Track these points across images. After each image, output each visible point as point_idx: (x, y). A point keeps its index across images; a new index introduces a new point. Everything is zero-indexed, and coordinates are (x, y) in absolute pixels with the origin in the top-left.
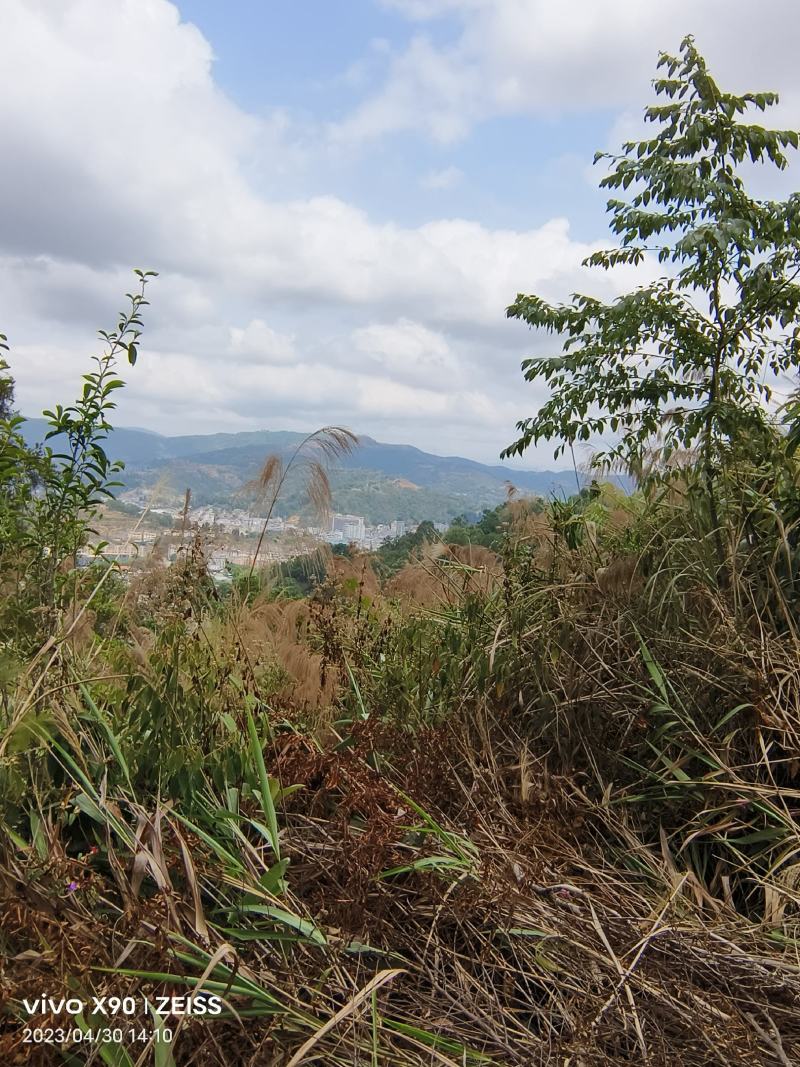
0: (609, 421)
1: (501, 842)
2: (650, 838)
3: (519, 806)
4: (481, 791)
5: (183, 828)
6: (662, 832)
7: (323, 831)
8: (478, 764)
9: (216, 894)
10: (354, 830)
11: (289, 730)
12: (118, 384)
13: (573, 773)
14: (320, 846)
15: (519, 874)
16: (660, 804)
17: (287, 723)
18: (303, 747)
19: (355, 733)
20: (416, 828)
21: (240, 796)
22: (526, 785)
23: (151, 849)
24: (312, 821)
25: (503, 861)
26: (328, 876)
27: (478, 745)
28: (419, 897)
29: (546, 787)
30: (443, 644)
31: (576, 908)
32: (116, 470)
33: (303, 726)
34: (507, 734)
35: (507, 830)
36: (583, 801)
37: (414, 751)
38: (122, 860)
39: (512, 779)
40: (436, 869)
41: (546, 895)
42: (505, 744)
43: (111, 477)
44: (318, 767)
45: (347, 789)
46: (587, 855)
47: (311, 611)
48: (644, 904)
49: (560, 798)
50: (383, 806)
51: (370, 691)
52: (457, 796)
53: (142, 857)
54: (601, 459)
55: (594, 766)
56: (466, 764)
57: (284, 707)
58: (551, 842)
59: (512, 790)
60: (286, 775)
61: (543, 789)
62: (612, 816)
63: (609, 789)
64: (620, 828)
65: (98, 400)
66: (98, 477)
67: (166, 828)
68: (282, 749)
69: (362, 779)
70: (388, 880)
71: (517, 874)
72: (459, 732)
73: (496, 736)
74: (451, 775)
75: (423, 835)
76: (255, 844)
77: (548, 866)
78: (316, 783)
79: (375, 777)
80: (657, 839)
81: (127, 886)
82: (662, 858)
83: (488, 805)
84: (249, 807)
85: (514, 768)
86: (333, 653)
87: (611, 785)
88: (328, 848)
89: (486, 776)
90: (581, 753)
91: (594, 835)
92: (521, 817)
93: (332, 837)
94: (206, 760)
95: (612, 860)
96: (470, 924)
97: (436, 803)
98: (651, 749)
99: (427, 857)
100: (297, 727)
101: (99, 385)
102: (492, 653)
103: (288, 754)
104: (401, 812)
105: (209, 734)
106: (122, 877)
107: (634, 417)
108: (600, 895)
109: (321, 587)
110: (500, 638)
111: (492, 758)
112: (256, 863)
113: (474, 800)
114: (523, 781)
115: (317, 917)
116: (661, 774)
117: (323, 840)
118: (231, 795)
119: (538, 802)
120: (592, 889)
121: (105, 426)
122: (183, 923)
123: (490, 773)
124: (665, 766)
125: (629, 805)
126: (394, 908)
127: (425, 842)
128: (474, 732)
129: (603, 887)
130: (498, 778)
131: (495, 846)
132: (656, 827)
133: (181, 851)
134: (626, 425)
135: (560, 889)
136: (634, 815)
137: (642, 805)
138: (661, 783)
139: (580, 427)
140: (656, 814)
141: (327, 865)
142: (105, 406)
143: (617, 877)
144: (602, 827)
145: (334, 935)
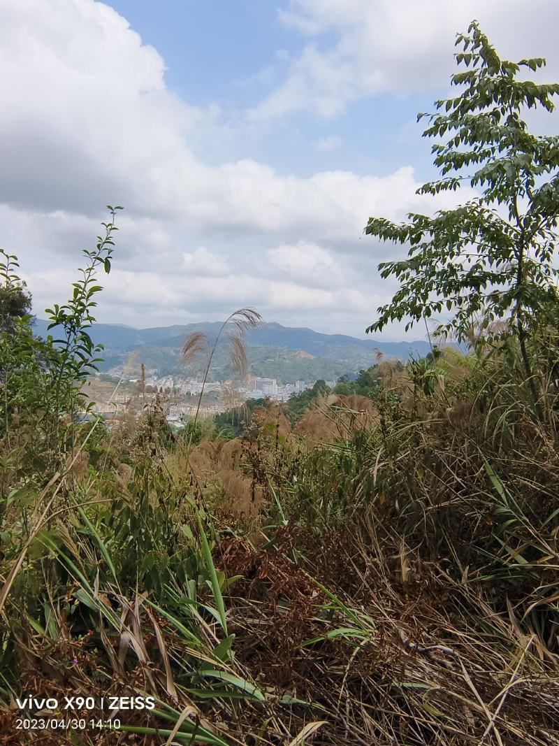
0: (445, 303)
1: (389, 613)
2: (500, 608)
3: (401, 586)
4: (371, 575)
5: (154, 612)
6: (509, 603)
7: (259, 610)
8: (368, 554)
9: (182, 662)
10: (281, 608)
11: (230, 534)
12: (98, 289)
13: (439, 559)
14: (256, 621)
15: (405, 638)
16: (505, 582)
17: (229, 530)
18: (241, 547)
19: (279, 536)
20: (327, 607)
21: (197, 586)
22: (405, 569)
23: (132, 629)
24: (249, 602)
25: (391, 627)
26: (264, 644)
27: (368, 541)
28: (332, 659)
29: (420, 570)
30: (339, 467)
31: (449, 663)
32: (98, 350)
33: (241, 531)
34: (389, 532)
35: (392, 604)
36: (447, 581)
37: (322, 548)
38: (111, 638)
39: (395, 565)
40: (343, 638)
41: (425, 654)
42: (387, 539)
43: (96, 355)
44: (253, 561)
45: (275, 578)
46: (453, 622)
47: (242, 447)
48: (500, 659)
49: (430, 579)
50: (301, 590)
51: (287, 503)
52: (354, 579)
53: (126, 636)
54: (441, 329)
55: (455, 554)
56: (360, 555)
57: (226, 517)
58: (426, 612)
59: (395, 574)
60: (229, 569)
61: (417, 572)
62: (470, 591)
63: (466, 571)
64: (477, 601)
65: (83, 301)
66: (86, 355)
67: (143, 613)
68: (226, 549)
69: (285, 570)
70: (309, 647)
71: (403, 638)
72: (353, 532)
73: (380, 533)
74: (350, 564)
75: (332, 611)
76: (208, 621)
77: (425, 630)
78: (252, 573)
79: (295, 568)
80: (505, 609)
81: (116, 658)
82: (509, 623)
83: (377, 585)
84: (204, 595)
85: (395, 557)
86: (260, 477)
87: (468, 567)
88: (263, 622)
89: (375, 563)
90: (444, 545)
91: (456, 606)
92: (402, 594)
93: (265, 614)
94: (171, 560)
95: (472, 625)
96: (372, 681)
97: (339, 585)
98: (496, 540)
99: (337, 628)
100: (236, 532)
101: (84, 290)
102: (375, 473)
103: (230, 553)
104: (315, 594)
105: (173, 541)
106: (111, 651)
107: (464, 299)
108: (465, 652)
109: (248, 430)
110: (379, 462)
111: (379, 550)
112: (209, 635)
113: (367, 582)
114: (403, 567)
115: (257, 679)
116: (505, 559)
117: (259, 616)
118: (190, 584)
119: (414, 582)
120: (459, 647)
121: (90, 319)
122: (157, 685)
123: (378, 562)
124: (507, 553)
125: (482, 582)
126: (314, 669)
127: (334, 616)
128: (365, 531)
129: (468, 646)
130: (384, 565)
131: (385, 617)
132: (504, 599)
133: (154, 630)
134: (458, 306)
135: (435, 649)
136: (487, 590)
137: (493, 583)
138: (506, 566)
139: (424, 308)
140: (502, 589)
141: (263, 636)
142: (89, 305)
143: (477, 638)
144: (463, 600)
145: (272, 693)
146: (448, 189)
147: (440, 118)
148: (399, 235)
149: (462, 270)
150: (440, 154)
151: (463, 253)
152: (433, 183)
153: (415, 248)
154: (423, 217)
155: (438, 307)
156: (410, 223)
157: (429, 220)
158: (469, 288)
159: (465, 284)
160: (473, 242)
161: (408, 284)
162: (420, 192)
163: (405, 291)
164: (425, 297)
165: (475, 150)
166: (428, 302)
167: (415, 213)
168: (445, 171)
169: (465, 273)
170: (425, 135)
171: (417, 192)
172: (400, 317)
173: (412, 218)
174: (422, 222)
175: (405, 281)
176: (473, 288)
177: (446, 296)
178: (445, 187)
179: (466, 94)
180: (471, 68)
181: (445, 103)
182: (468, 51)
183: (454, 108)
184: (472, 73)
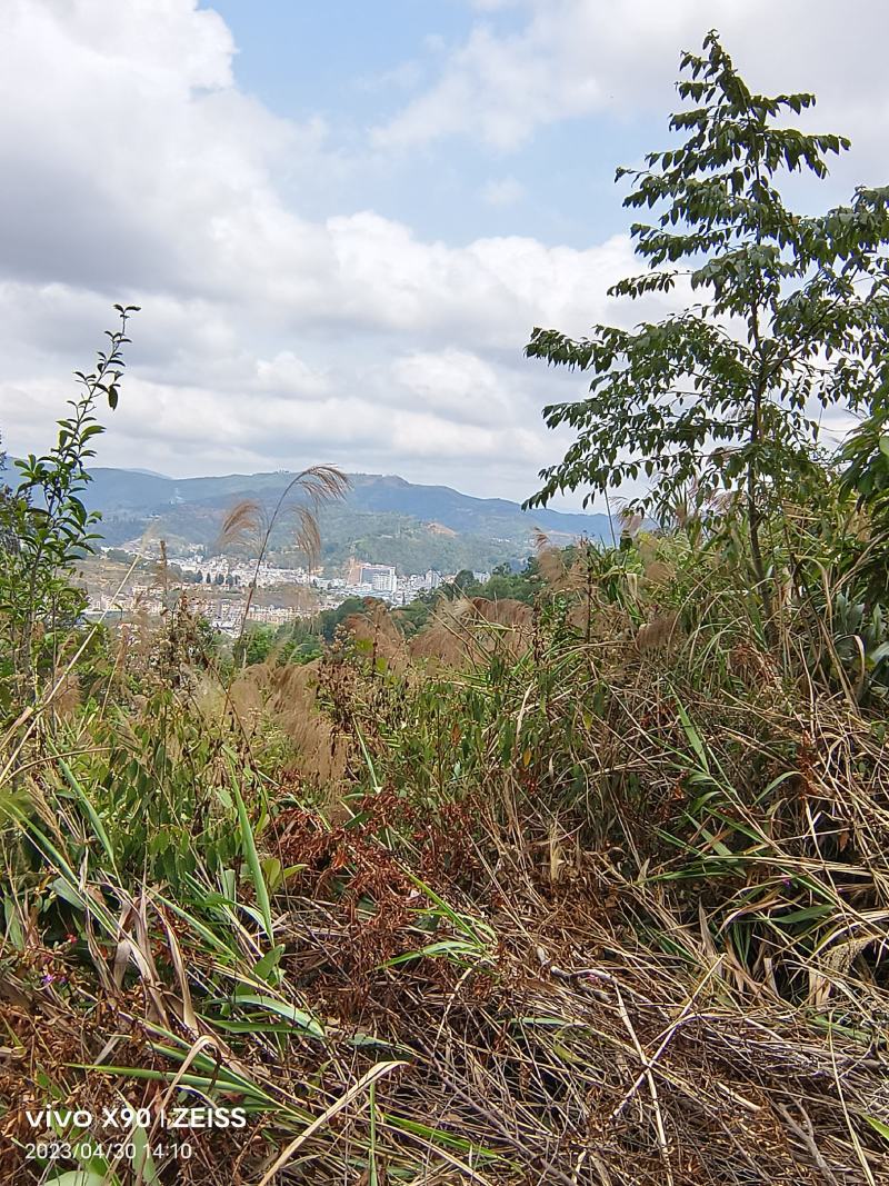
0: (643, 465)
1: (527, 925)
2: (689, 919)
3: (548, 885)
4: (505, 869)
5: (171, 915)
6: (702, 911)
7: (329, 915)
8: (504, 839)
9: (207, 984)
10: (361, 913)
11: (295, 805)
12: (98, 430)
13: (607, 848)
14: (325, 931)
15: (545, 960)
16: (701, 881)
17: (293, 798)
18: (309, 824)
19: (366, 807)
20: (429, 911)
21: (238, 878)
22: (556, 862)
23: (135, 937)
24: (316, 904)
25: (527, 944)
26: (333, 964)
27: (503, 820)
28: (431, 984)
29: (578, 864)
30: (463, 710)
31: (604, 994)
32: (94, 521)
33: (310, 801)
34: (536, 807)
35: (534, 911)
36: (616, 879)
37: (430, 827)
38: (103, 948)
39: (541, 856)
40: (450, 955)
41: (573, 981)
42: (533, 818)
43: (89, 528)
44: (324, 845)
45: (356, 869)
46: (620, 937)
47: (320, 675)
48: (679, 989)
49: (593, 876)
50: (394, 887)
51: (384, 762)
52: (479, 874)
53: (126, 945)
54: (635, 506)
55: (631, 843)
56: (490, 840)
57: (289, 780)
58: (582, 924)
59: (540, 868)
60: (289, 855)
61: (574, 867)
62: (648, 895)
63: (646, 866)
64: (655, 908)
65: (76, 448)
66: (74, 531)
67: (152, 914)
68: (286, 826)
69: (372, 858)
70: (398, 967)
71: (542, 959)
72: (482, 805)
73: (523, 810)
74: (474, 853)
75: (437, 918)
76: (251, 931)
77: (577, 949)
78: (323, 862)
79: (386, 855)
80: (696, 919)
81: (108, 976)
82: (700, 939)
83: (514, 885)
84: (247, 892)
85: (542, 844)
86: (343, 719)
87: (648, 861)
88: (333, 932)
89: (513, 854)
90: (617, 827)
91: (629, 915)
92: (549, 898)
93: (340, 921)
94: (198, 840)
95: (647, 942)
96: (485, 1015)
97: (457, 882)
98: (690, 821)
99: (440, 941)
100: (303, 802)
101: (76, 431)
102: (520, 718)
103: (293, 832)
104: (414, 893)
105: (200, 812)
106: (103, 967)
107: (671, 459)
108: (633, 981)
109: (330, 649)
110: (528, 702)
111: (519, 833)
112: (253, 950)
113: (498, 879)
114: (552, 858)
115: (315, 1008)
116: (701, 849)
117: (329, 924)
118: (226, 876)
119: (568, 881)
120: (625, 973)
121: (84, 476)
122: (170, 1015)
123: (517, 850)
124: (705, 840)
125: (664, 882)
126: (404, 998)
127: (439, 925)
128: (501, 808)
129: (636, 971)
130: (525, 855)
131: (520, 929)
132: (696, 906)
133: (168, 938)
134: (662, 468)
135: (587, 974)
136: (671, 893)
137: (681, 884)
138: (700, 858)
139: (611, 472)
140: (696, 892)
141: (332, 952)
142: (83, 454)
143: (653, 962)
144: (639, 908)
145: (333, 1026)
146: (657, 290)
147: (650, 178)
148: (580, 357)
149: (670, 414)
150: (645, 238)
151: (673, 389)
152: (633, 280)
153: (601, 379)
154: (616, 332)
155: (633, 471)
156: (596, 339)
157: (627, 336)
158: (678, 443)
159: (673, 437)
160: (690, 373)
161: (589, 433)
162: (614, 292)
163: (585, 445)
164: (612, 456)
165: (701, 231)
166: (616, 463)
167: (606, 326)
168: (655, 262)
169: (675, 420)
170: (627, 202)
171: (610, 292)
172: (573, 485)
173: (601, 332)
174: (617, 339)
175: (585, 429)
176: (684, 444)
177: (645, 454)
178: (651, 286)
179: (690, 145)
180: (702, 105)
181: (662, 157)
182: (700, 79)
183: (675, 165)
184: (703, 113)
